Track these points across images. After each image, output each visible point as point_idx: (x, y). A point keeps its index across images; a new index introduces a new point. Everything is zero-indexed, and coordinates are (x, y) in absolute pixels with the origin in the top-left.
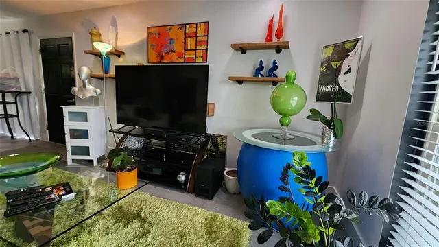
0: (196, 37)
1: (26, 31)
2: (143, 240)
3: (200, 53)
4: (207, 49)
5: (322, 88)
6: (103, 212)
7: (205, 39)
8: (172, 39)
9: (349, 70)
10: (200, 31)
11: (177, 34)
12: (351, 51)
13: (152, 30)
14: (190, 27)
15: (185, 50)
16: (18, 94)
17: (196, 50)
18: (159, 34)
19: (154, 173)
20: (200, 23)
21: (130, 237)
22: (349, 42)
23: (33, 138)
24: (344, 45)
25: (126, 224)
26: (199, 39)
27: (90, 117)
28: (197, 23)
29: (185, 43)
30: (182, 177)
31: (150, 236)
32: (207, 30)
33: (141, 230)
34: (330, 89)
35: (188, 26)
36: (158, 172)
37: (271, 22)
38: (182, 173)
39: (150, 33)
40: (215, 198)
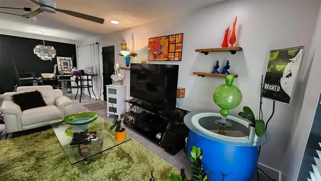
0: (176, 43)
1: (97, 43)
2: (125, 170)
3: (177, 54)
4: (181, 52)
5: (267, 86)
6: (113, 148)
7: (181, 45)
8: (161, 46)
9: (290, 75)
10: (178, 40)
11: (164, 42)
12: (294, 57)
13: (151, 40)
14: (172, 37)
15: (168, 52)
16: (92, 75)
17: (175, 52)
18: (154, 42)
19: (145, 130)
20: (178, 34)
21: (121, 167)
22: (293, 49)
23: (97, 98)
24: (287, 51)
25: (121, 159)
26: (177, 45)
27: (118, 92)
28: (176, 35)
29: (168, 48)
30: (159, 136)
31: (130, 169)
32: (182, 38)
33: (127, 164)
34: (273, 88)
35: (170, 37)
36: (147, 129)
37: (227, 31)
38: (159, 133)
39: (150, 42)
40: (176, 155)
